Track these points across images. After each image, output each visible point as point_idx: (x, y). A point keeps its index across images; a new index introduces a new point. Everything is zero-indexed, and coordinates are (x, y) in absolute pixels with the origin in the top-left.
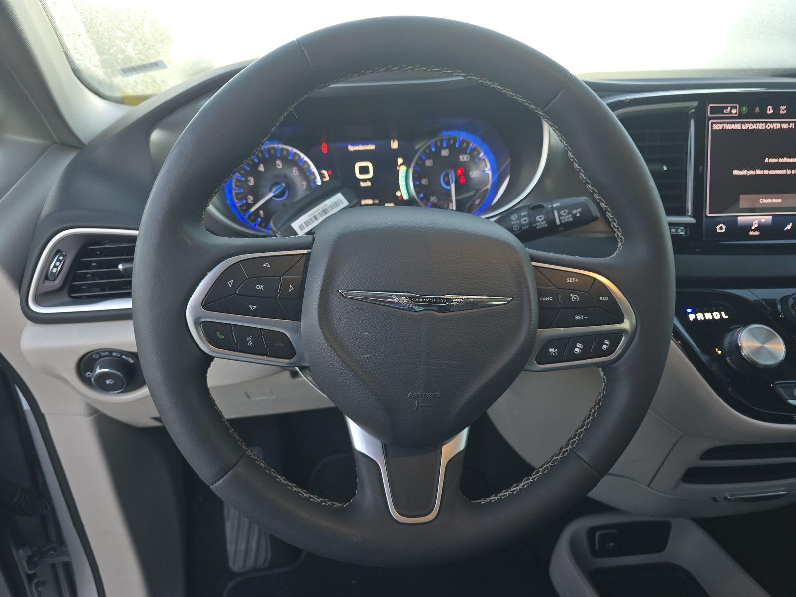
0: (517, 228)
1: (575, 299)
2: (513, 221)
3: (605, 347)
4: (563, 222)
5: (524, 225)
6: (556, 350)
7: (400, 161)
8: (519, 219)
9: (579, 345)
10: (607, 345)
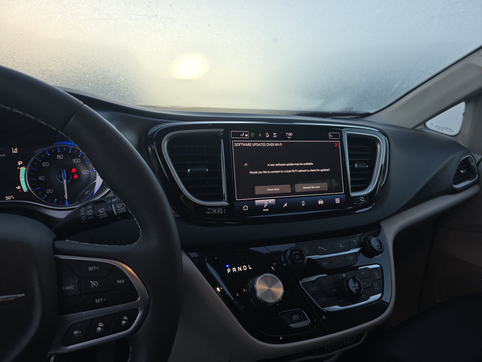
0: (85, 218)
1: (95, 285)
2: (82, 213)
3: (124, 322)
4: (119, 212)
5: (89, 216)
6: (80, 332)
7: (20, 163)
8: (86, 211)
9: (101, 324)
10: (125, 320)
